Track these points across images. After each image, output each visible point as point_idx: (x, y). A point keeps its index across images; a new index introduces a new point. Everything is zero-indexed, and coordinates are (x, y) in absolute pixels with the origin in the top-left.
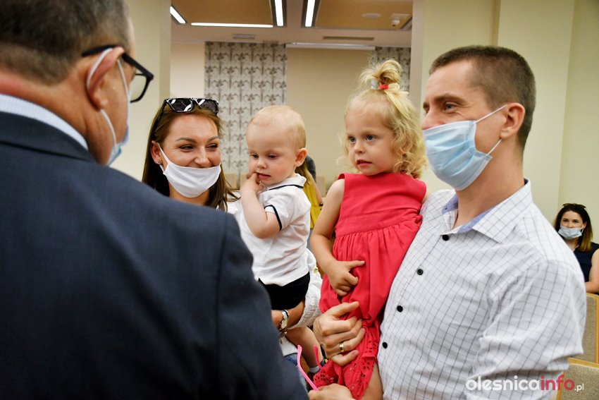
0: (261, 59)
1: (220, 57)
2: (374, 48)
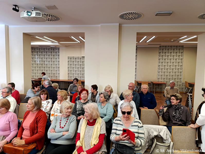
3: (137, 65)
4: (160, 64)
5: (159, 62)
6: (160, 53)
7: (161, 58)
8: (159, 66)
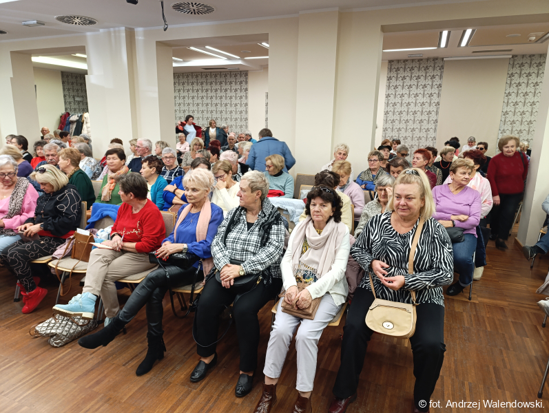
0: (425, 70)
1: (398, 69)
2: (511, 56)
4: (511, 108)
5: (506, 101)
6: (512, 75)
7: (513, 89)
8: (507, 113)
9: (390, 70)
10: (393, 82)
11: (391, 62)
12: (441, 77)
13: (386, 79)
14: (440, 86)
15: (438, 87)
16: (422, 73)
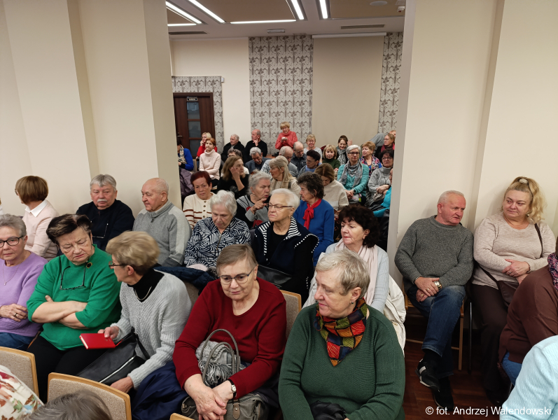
1: (261, 49)
2: (386, 34)
3: (313, 101)
4: (389, 97)
5: (384, 88)
6: (388, 57)
7: (390, 74)
8: (385, 102)
9: (252, 49)
10: (258, 66)
11: (251, 39)
12: (311, 59)
13: (248, 61)
14: (311, 70)
15: (308, 72)
16: (289, 54)
